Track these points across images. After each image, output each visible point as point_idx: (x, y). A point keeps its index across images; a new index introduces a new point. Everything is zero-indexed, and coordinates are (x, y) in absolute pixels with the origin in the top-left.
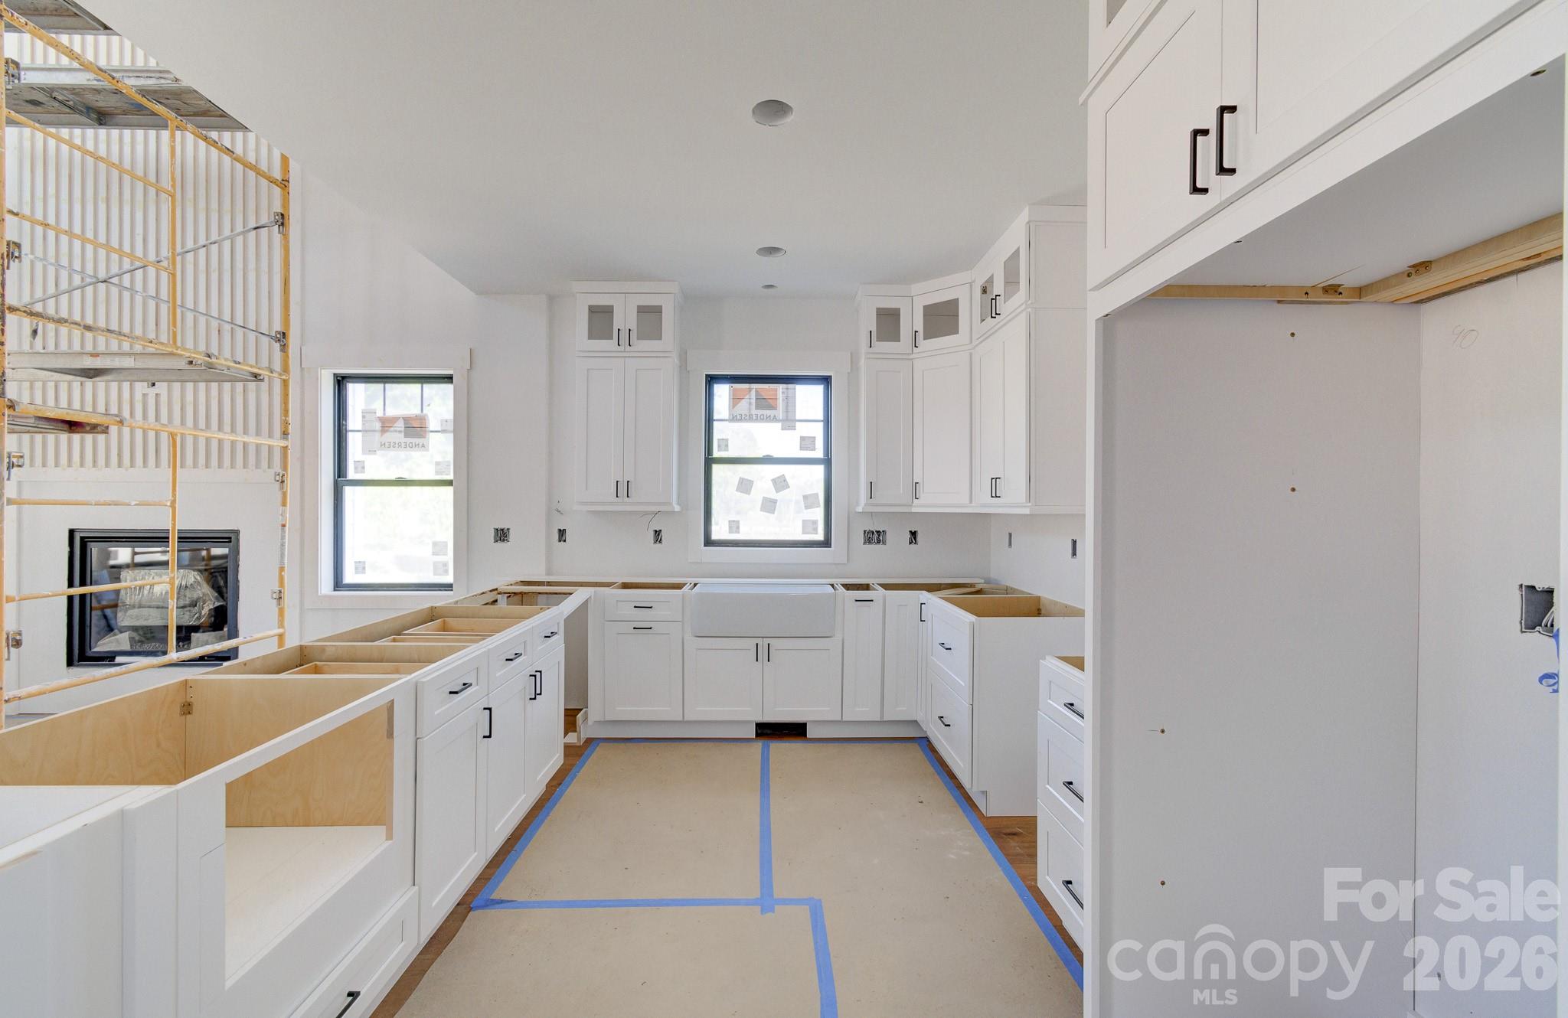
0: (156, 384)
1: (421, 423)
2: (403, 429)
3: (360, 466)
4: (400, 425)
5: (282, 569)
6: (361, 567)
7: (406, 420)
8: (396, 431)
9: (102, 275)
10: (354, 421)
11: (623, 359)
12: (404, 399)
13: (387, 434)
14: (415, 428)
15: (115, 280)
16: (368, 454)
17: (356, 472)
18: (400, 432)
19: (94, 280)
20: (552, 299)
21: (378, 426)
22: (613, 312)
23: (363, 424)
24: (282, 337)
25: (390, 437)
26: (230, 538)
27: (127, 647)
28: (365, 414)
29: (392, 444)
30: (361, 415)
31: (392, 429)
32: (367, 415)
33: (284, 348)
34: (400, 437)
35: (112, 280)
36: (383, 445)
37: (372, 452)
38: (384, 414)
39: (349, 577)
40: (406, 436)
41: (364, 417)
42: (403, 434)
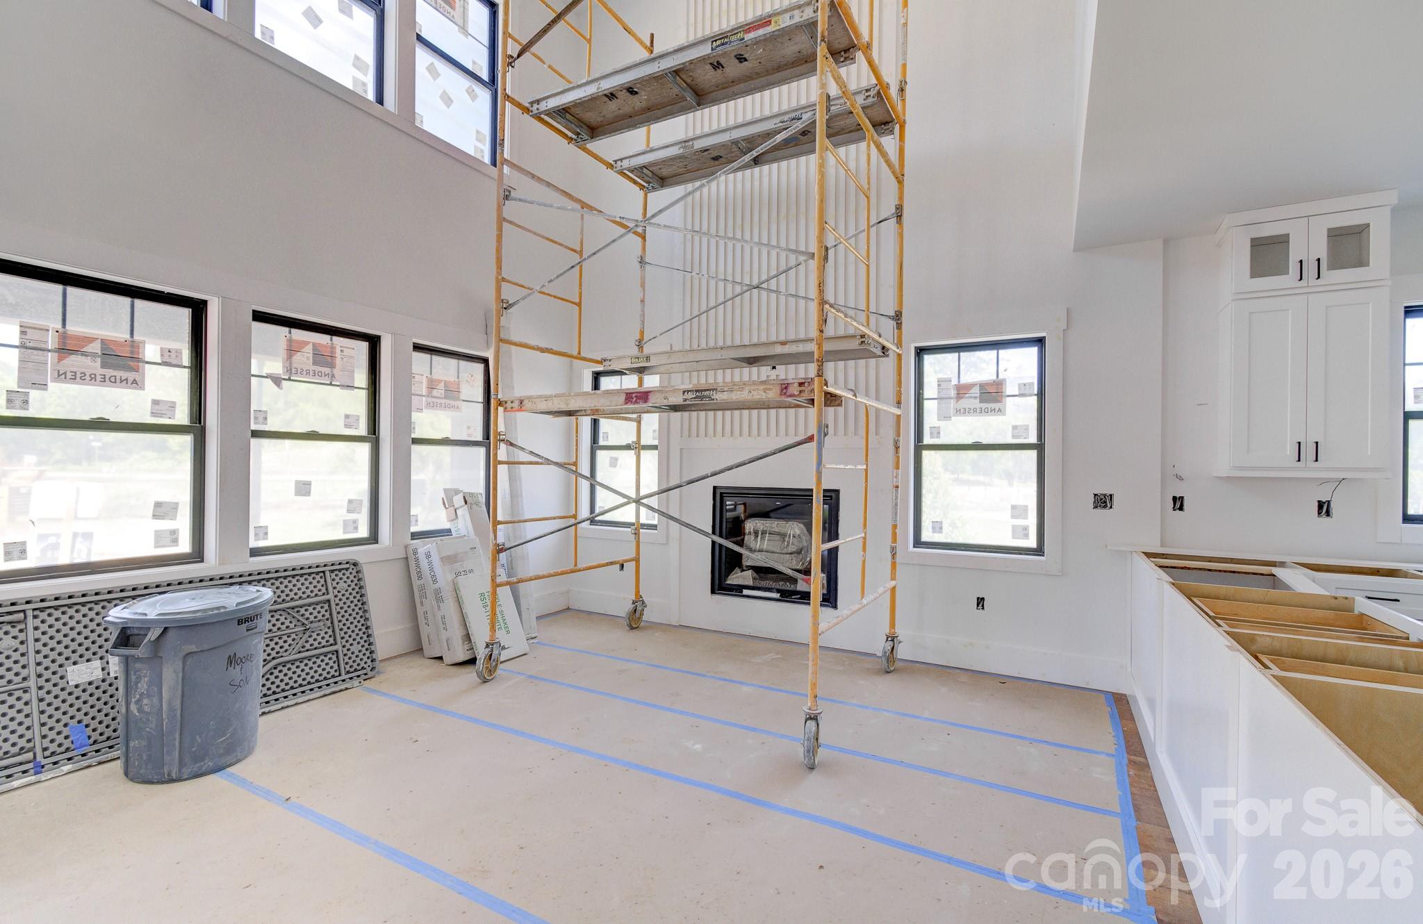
0: (777, 367)
1: (997, 388)
2: (978, 395)
3: (936, 432)
4: (976, 391)
5: (895, 527)
6: (938, 527)
7: (982, 386)
8: (971, 397)
9: (755, 282)
10: (930, 390)
11: (1306, 296)
12: (980, 366)
13: (961, 401)
14: (992, 394)
15: (764, 286)
16: (944, 420)
17: (932, 437)
18: (975, 398)
19: (750, 287)
20: (1166, 242)
21: (953, 393)
22: (1289, 242)
23: (939, 392)
24: (898, 317)
25: (965, 403)
26: (831, 496)
27: (751, 583)
28: (940, 382)
29: (967, 410)
30: (936, 384)
31: (967, 395)
32: (942, 383)
33: (899, 326)
34: (976, 403)
35: (763, 286)
36: (958, 412)
37: (948, 418)
38: (959, 382)
39: (926, 536)
40: (982, 401)
41: (939, 385)
42: (978, 400)
